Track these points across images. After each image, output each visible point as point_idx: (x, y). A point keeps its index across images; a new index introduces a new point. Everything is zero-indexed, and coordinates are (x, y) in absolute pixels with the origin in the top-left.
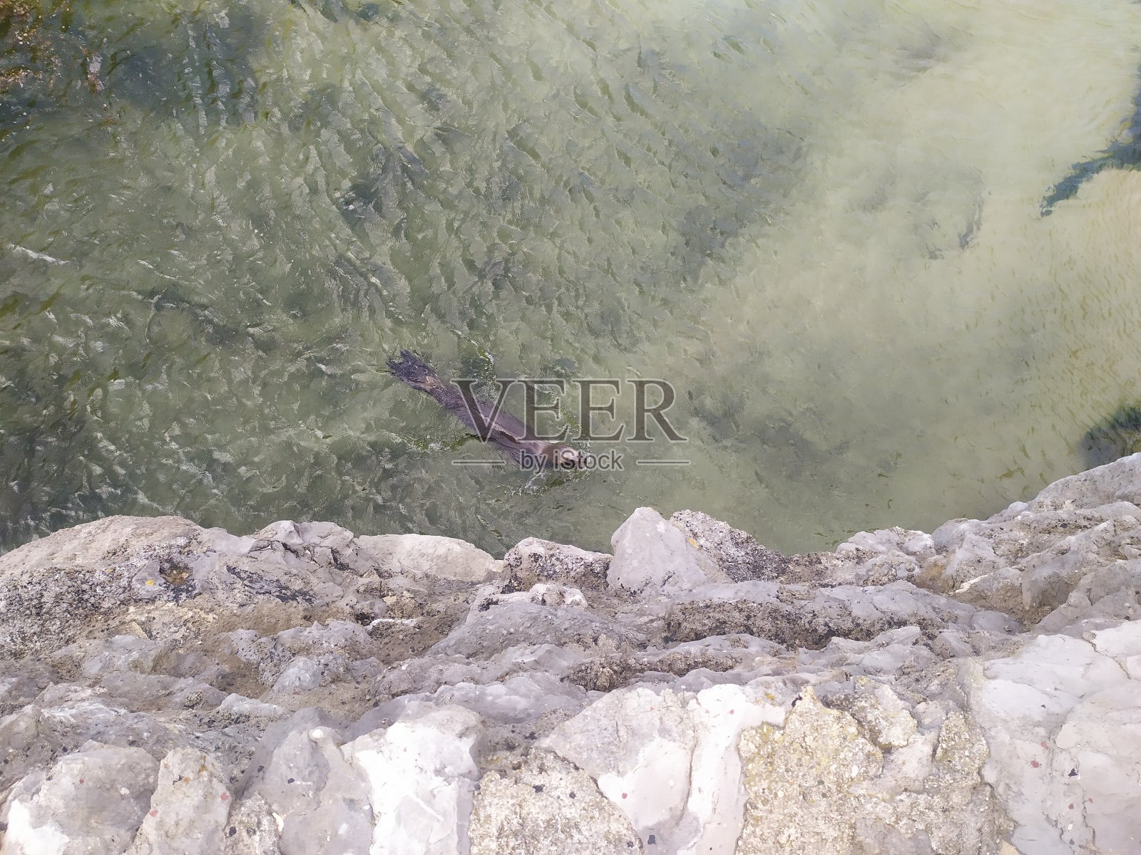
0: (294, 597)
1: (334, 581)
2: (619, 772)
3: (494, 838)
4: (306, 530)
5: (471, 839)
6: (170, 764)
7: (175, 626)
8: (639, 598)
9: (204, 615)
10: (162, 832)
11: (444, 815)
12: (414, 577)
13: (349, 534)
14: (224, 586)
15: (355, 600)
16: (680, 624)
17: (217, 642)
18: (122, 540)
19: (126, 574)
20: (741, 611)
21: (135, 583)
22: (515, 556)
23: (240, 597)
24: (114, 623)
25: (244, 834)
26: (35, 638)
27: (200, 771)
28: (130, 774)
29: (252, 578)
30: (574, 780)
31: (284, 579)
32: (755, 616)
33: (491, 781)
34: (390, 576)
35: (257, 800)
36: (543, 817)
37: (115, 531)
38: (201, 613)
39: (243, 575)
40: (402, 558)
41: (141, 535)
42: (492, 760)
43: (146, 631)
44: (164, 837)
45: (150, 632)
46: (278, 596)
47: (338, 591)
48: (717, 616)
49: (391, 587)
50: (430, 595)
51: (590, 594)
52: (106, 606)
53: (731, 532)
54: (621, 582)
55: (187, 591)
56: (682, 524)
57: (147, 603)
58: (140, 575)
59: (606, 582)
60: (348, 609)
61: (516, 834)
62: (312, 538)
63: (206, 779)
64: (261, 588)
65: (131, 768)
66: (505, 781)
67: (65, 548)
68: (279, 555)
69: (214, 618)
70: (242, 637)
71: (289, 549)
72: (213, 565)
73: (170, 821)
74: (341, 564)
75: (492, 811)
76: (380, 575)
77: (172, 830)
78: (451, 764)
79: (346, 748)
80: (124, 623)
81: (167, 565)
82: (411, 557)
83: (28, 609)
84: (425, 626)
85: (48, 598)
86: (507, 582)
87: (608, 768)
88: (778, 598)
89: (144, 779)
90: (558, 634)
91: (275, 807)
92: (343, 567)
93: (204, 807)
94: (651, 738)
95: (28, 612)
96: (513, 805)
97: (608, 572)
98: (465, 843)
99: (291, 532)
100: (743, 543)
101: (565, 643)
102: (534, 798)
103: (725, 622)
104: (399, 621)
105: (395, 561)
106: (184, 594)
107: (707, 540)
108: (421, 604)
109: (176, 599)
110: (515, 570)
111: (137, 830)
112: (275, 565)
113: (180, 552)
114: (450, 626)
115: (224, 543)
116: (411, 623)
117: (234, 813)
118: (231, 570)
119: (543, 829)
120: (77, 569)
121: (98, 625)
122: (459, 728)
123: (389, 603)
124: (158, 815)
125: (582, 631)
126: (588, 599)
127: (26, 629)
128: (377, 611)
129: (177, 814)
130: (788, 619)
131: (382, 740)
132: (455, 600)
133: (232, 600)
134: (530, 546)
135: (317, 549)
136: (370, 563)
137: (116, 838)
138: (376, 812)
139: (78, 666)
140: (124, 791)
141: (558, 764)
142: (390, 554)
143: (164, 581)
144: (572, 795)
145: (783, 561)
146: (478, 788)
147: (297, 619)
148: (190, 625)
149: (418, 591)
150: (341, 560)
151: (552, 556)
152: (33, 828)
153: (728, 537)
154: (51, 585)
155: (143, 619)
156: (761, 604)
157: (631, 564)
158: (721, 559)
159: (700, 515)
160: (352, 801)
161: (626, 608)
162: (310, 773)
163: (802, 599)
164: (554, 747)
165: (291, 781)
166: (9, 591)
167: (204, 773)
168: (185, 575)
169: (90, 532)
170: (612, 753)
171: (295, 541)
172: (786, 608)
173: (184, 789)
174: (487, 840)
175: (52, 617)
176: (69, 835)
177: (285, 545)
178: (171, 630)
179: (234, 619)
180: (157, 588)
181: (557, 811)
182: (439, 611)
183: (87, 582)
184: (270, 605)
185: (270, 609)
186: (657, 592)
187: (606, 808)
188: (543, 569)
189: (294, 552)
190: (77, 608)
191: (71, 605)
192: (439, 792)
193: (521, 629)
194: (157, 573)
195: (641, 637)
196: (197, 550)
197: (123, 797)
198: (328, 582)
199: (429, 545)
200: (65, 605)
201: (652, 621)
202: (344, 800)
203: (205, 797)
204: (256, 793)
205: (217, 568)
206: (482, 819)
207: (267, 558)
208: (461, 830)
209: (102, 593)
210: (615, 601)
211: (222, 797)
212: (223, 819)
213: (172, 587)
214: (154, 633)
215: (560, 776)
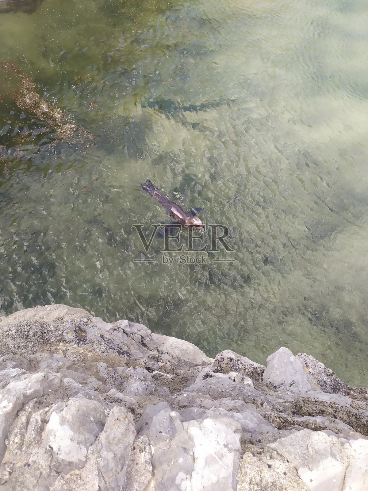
0: (123, 354)
1: (140, 350)
2: (309, 469)
3: (248, 483)
4: (133, 326)
5: (237, 481)
6: (115, 412)
7: (76, 355)
8: (277, 390)
9: (87, 353)
10: (107, 441)
11: (227, 466)
12: (172, 356)
13: (150, 331)
14: (98, 342)
15: (147, 361)
16: (301, 407)
17: (92, 366)
18: (62, 315)
19: (62, 329)
20: (332, 407)
21: (65, 334)
22: (221, 357)
23: (103, 348)
24: (53, 348)
25: (138, 451)
26: (23, 348)
27: (125, 418)
28: (95, 413)
29: (109, 342)
30: (286, 467)
31: (121, 345)
32: (339, 412)
33: (249, 457)
34: (162, 353)
35: (146, 437)
36: (270, 480)
37: (60, 310)
38: (87, 351)
39: (105, 339)
40: (168, 347)
41: (69, 314)
42: (247, 447)
43: (64, 354)
44: (108, 443)
45: (66, 355)
46: (117, 352)
47: (141, 355)
48: (320, 407)
49: (163, 358)
50: (178, 366)
51: (254, 382)
52: (52, 341)
53: (325, 369)
54: (270, 380)
55: (83, 341)
56: (302, 360)
57: (67, 343)
58: (67, 331)
59: (262, 378)
60: (143, 364)
61: (257, 484)
62: (134, 330)
63: (127, 422)
64: (111, 347)
65: (95, 410)
66: (255, 458)
67: (40, 313)
68: (120, 334)
69: (91, 355)
70: (102, 365)
71: (125, 333)
72: (95, 332)
73: (111, 437)
74: (144, 343)
75: (248, 471)
76: (158, 352)
77: (111, 441)
78: (231, 444)
79: (185, 424)
80: (57, 349)
81: (78, 329)
82: (171, 347)
83: (23, 335)
84: (176, 379)
85: (31, 333)
86: (216, 368)
87: (304, 465)
88: (351, 405)
89: (99, 416)
90: (245, 397)
91: (152, 442)
92: (144, 345)
93: (125, 434)
94: (327, 457)
95: (23, 336)
96: (258, 471)
97: (263, 374)
98: (235, 483)
99: (127, 325)
100: (330, 375)
101: (248, 402)
102: (267, 470)
103: (324, 411)
104: (165, 374)
105: (164, 347)
106: (82, 342)
107: (313, 370)
108: (173, 369)
109: (79, 343)
110: (220, 363)
111: (97, 437)
112: (118, 337)
113: (84, 324)
114: (186, 382)
115: (101, 324)
116: (170, 376)
117: (136, 440)
118: (101, 336)
119: (270, 486)
120: (44, 323)
121: (47, 348)
122: (234, 428)
123: (160, 365)
124: (107, 433)
125: (256, 399)
126: (254, 384)
127: (20, 343)
128: (155, 368)
129: (114, 435)
130: (355, 417)
131: (201, 424)
132: (188, 371)
133: (99, 349)
134: (228, 354)
135: (136, 335)
136: (155, 346)
137: (89, 439)
138: (196, 456)
139: (38, 363)
140: (92, 419)
141: (279, 457)
142: (163, 344)
143: (75, 335)
144: (285, 474)
145: (348, 388)
146: (242, 458)
147: (123, 363)
148: (81, 356)
149: (173, 363)
150: (144, 342)
151: (239, 360)
152: (61, 425)
153: (324, 371)
154: (34, 327)
155: (64, 349)
156: (342, 407)
157: (276, 373)
158: (319, 380)
159: (311, 357)
160: (185, 448)
161: (271, 393)
162: (169, 431)
163: (362, 409)
164: (277, 449)
165: (161, 432)
166: (18, 326)
167: (127, 419)
168: (83, 334)
169: (51, 309)
170: (306, 459)
171: (128, 329)
172: (355, 411)
173: (118, 424)
174: (245, 483)
175: (31, 341)
176: (73, 432)
177: (123, 330)
178: (74, 356)
179: (99, 357)
180: (72, 337)
181: (277, 479)
182: (180, 374)
183: (47, 329)
184: (113, 354)
185: (113, 356)
186: (286, 389)
187: (301, 484)
188: (234, 365)
189: (127, 334)
190: (41, 339)
191: (39, 337)
192: (225, 455)
193: (228, 391)
194: (73, 331)
195: (281, 408)
196: (90, 325)
197: (91, 421)
198: (137, 350)
199: (180, 344)
200: (37, 337)
201: (285, 402)
202: (182, 447)
203: (126, 430)
204: (145, 434)
205: (96, 334)
206: (243, 473)
207: (116, 334)
208: (234, 475)
209: (51, 334)
210: (266, 388)
211: (133, 432)
212: (132, 442)
213: (78, 338)
214: (67, 356)
215: (280, 463)
